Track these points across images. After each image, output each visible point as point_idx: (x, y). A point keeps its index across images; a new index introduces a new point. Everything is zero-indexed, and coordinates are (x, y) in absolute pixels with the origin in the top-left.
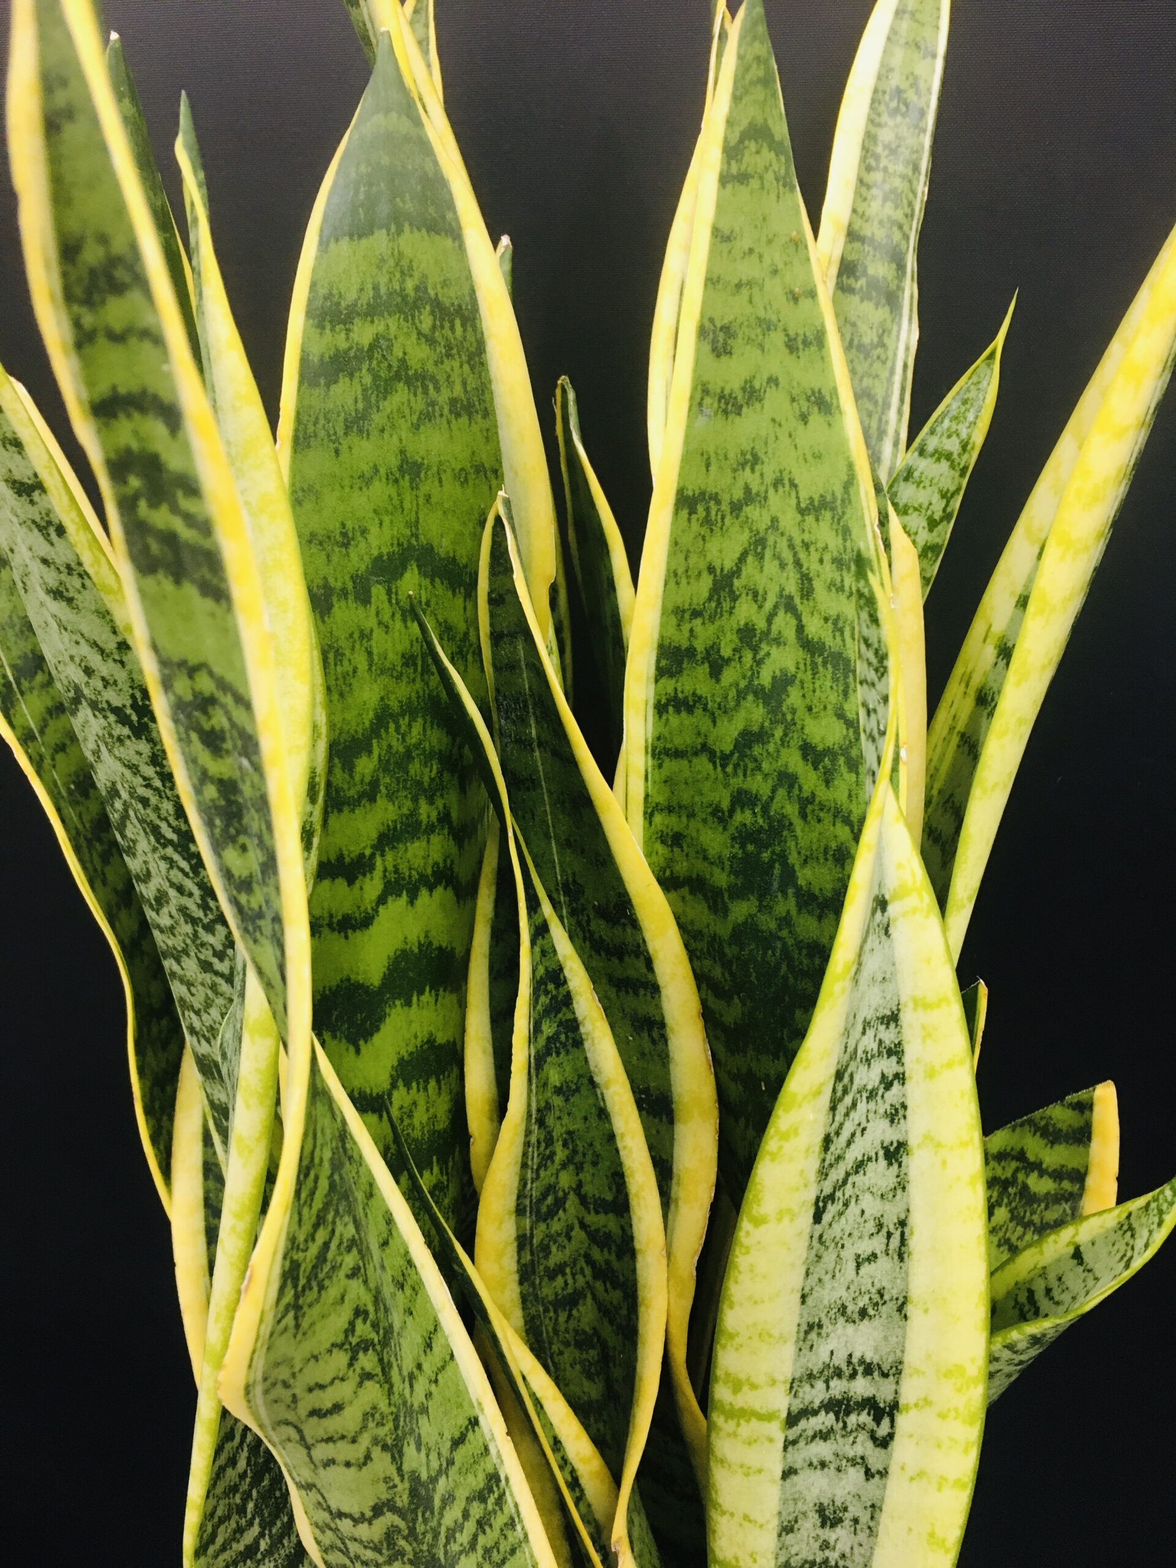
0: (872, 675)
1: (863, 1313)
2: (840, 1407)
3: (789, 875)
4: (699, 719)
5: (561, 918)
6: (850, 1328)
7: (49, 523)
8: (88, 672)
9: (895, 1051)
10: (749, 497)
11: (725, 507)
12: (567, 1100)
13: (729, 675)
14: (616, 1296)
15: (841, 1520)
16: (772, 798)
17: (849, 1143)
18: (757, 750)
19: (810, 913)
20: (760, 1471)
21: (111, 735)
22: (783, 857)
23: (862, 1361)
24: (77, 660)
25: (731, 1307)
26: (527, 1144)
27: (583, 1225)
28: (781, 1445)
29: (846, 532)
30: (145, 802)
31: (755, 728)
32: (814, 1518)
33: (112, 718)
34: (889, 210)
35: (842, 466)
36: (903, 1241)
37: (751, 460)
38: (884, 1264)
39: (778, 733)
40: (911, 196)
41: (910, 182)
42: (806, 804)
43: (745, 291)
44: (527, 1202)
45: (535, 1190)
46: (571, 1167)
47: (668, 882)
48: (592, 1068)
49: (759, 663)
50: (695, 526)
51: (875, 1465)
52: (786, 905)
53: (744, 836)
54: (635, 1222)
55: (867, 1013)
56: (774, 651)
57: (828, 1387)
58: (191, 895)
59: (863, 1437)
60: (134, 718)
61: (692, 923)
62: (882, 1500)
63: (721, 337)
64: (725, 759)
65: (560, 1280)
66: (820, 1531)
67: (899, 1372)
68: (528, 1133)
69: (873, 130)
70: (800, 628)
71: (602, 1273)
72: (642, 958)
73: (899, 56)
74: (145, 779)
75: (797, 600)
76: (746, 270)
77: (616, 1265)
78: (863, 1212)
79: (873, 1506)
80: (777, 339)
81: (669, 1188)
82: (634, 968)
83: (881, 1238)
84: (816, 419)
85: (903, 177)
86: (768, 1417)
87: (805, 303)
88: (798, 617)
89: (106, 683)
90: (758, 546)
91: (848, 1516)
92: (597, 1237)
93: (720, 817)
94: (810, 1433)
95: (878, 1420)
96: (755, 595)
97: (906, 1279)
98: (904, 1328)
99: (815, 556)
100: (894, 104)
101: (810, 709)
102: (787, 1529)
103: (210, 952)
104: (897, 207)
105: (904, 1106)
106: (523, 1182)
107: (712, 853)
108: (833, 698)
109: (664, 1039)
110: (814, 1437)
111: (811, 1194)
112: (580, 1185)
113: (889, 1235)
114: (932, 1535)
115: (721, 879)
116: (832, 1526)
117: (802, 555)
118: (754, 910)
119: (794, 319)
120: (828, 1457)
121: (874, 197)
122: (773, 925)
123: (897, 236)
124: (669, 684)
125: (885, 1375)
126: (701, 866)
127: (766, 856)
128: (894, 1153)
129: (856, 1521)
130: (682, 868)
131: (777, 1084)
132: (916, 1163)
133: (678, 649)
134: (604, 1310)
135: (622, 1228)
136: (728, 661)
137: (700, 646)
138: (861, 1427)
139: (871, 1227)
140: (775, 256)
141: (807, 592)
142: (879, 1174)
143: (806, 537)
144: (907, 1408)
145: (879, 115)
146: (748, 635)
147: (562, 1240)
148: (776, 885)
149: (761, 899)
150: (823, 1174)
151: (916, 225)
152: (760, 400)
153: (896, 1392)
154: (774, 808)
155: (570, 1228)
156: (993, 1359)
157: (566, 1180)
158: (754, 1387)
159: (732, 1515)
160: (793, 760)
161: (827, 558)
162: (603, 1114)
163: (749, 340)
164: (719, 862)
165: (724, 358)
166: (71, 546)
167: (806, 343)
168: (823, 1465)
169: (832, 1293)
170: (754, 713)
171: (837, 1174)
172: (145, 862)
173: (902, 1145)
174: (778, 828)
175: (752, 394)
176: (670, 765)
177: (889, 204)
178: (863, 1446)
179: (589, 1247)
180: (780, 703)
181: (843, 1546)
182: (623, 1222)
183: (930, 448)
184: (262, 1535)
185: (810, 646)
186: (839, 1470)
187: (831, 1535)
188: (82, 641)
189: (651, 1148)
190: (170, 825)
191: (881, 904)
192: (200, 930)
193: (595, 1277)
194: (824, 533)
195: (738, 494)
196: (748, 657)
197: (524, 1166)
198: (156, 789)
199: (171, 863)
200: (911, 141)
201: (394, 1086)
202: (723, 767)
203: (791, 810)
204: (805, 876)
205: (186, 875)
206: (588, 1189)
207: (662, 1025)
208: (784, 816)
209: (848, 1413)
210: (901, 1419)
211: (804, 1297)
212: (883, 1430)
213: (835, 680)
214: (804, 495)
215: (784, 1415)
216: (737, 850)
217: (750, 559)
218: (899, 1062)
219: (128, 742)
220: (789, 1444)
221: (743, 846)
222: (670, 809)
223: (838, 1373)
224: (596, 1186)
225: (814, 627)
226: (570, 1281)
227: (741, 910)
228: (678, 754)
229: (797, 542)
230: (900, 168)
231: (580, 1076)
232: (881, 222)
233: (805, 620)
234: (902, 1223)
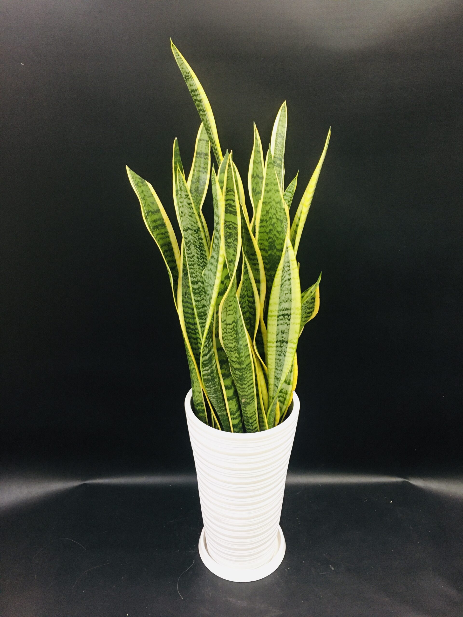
0: (286, 221)
1: (286, 301)
2: (283, 315)
3: (275, 247)
4: (265, 228)
5: (246, 256)
6: (285, 303)
7: (191, 208)
8: (192, 225)
9: (289, 266)
10: (270, 202)
11: (268, 203)
12: (246, 281)
13: (268, 223)
14: (252, 310)
15: (284, 333)
16: (273, 238)
17: (284, 277)
18: (271, 232)
19: (278, 252)
20: (274, 325)
21: (193, 233)
22: (275, 245)
23: (286, 308)
24: (191, 224)
25: (271, 300)
26: (242, 286)
27: (248, 300)
28: (277, 320)
29: (281, 205)
30: (196, 242)
31: (271, 229)
32: (281, 333)
33: (194, 231)
34: (279, 153)
35: (280, 198)
36: (291, 291)
37: (270, 198)
38: (289, 294)
39: (274, 229)
40: (282, 150)
41: (282, 148)
42: (277, 238)
43: (269, 180)
44: (241, 296)
45: (242, 294)
46: (246, 291)
47: (261, 250)
48: (249, 276)
49: (272, 221)
50: (264, 205)
51: (288, 324)
52: (275, 251)
53: (270, 242)
54: (255, 298)
55: (286, 261)
56: (273, 219)
57: (282, 312)
58: (199, 255)
59: (287, 319)
60: (197, 231)
61: (263, 255)
62: (289, 328)
63: (267, 184)
64: (268, 233)
65: (244, 309)
66: (282, 335)
67: (291, 309)
68: (242, 285)
69: (276, 140)
70: (276, 217)
71: (250, 307)
72: (257, 260)
73: (280, 128)
74: (196, 239)
75: (276, 214)
76: (269, 177)
77: (252, 305)
78: (286, 287)
79: (288, 330)
80: (273, 184)
81: (260, 293)
82: (255, 262)
83: (288, 291)
84: (277, 193)
85: (281, 147)
86: (275, 316)
87: (275, 180)
88: (276, 215)
89: (194, 227)
90: (271, 207)
91: (285, 332)
92: (249, 302)
93: (267, 240)
94: (280, 319)
95: (288, 317)
96: (271, 213)
97: (291, 296)
98: (291, 303)
99: (277, 208)
100: (279, 136)
101: (277, 226)
102: (278, 335)
103: (200, 263)
104: (280, 152)
105: (290, 274)
106: (241, 293)
107: (266, 245)
108: (280, 225)
109: (259, 271)
110: (281, 319)
111: (280, 283)
112: (247, 294)
113: (289, 291)
114: (296, 332)
115: (267, 248)
116: (283, 334)
117: (276, 208)
118: (271, 252)
119: (274, 182)
120: (282, 323)
121: (277, 151)
122: (274, 254)
123: (281, 157)
124: (261, 224)
125: (289, 310)
126: (264, 247)
127: (273, 245)
128: (289, 280)
129: (286, 332)
130: (262, 248)
131: (274, 275)
132: (292, 281)
133: (262, 220)
134: (250, 313)
135: (253, 300)
136: (268, 221)
137: (265, 219)
138: (286, 318)
139: (287, 289)
140: (272, 175)
141: (277, 212)
142: (288, 282)
143: (277, 206)
144: (292, 314)
145: (277, 137)
146: (270, 218)
147: (245, 303)
148: (274, 248)
149: (272, 250)
150: (282, 280)
151: (283, 154)
152: (271, 191)
153: (291, 312)
154: (273, 239)
155: (246, 301)
156: (302, 307)
157: (246, 293)
158: (274, 311)
159: (270, 333)
160: (276, 233)
161: (279, 208)
162: (251, 283)
163: (270, 185)
164: (267, 246)
165: (267, 187)
166: (193, 210)
167: (276, 184)
168: (282, 324)
169: (283, 298)
170: (271, 227)
171: (283, 281)
172: (192, 251)
173: (290, 279)
174: (274, 241)
175: (270, 190)
176: (261, 234)
177: (279, 152)
178: (287, 321)
179: (248, 304)
180: (274, 226)
181: (284, 337)
182: (253, 299)
183: (288, 191)
184: (207, 344)
185: (277, 219)
186: (284, 325)
187: (283, 335)
188: (192, 222)
189: (257, 288)
190: (198, 245)
191: (287, 248)
192: (199, 260)
193: (249, 308)
194: (278, 205)
195: (269, 202)
196: (270, 220)
197: (241, 290)
198: (197, 240)
199: (197, 250)
200: (282, 142)
201: (224, 280)
202: (267, 234)
203: (275, 239)
204: (277, 247)
205: (199, 252)
206: (249, 295)
207: (259, 269)
208: (275, 240)
209: (285, 316)
210: (291, 316)
211: (279, 298)
212: (289, 318)
213: (280, 223)
214: (276, 201)
215: (277, 316)
216: (269, 244)
217: (270, 209)
218: (290, 268)
219: (195, 234)
220: (278, 320)
221: (270, 244)
222: (261, 240)
223: (283, 310)
224: (250, 294)
225: (278, 217)
226: (246, 309)
227: (269, 252)
228: (262, 233)
229: (276, 207)
230: (281, 146)
231: (248, 278)
232: (278, 155)
233: (277, 216)
234: (291, 289)
